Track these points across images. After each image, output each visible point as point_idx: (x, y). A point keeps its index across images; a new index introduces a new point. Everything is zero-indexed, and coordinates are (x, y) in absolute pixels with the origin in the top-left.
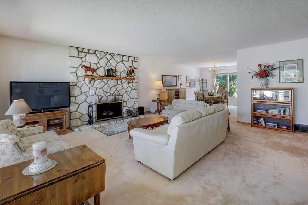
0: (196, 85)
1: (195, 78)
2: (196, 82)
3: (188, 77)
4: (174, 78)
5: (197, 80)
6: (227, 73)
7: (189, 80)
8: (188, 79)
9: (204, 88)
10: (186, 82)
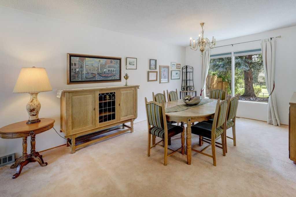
0: (172, 78)
1: (170, 66)
2: (173, 72)
3: (153, 62)
4: (111, 62)
5: (174, 68)
6: (231, 53)
7: (156, 68)
8: (153, 67)
9: (188, 81)
10: (148, 72)
